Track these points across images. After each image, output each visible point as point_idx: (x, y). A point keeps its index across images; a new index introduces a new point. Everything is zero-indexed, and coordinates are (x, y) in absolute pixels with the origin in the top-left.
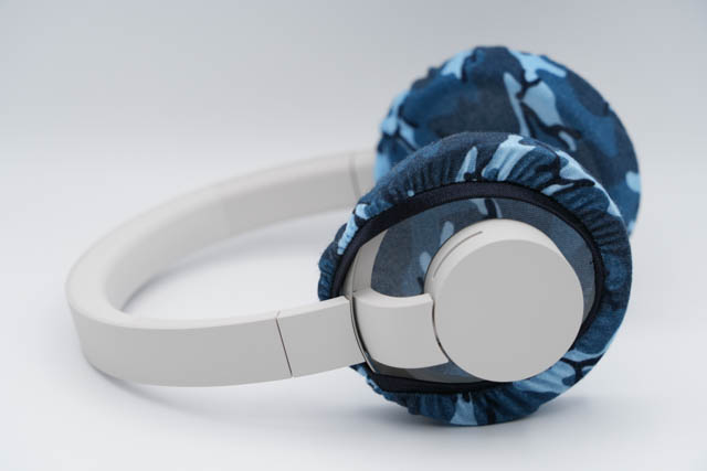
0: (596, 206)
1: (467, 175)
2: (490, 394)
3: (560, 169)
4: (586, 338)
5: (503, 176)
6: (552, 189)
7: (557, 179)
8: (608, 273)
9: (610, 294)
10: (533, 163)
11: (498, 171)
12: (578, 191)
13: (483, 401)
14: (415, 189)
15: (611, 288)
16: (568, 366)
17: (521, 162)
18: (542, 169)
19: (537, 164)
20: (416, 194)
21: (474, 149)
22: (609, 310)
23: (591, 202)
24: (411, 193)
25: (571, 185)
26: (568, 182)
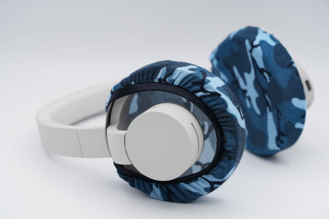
0: (221, 106)
1: (160, 79)
2: (168, 186)
3: (204, 85)
4: (215, 171)
5: (177, 83)
6: (200, 94)
7: (203, 90)
8: (226, 141)
9: (227, 151)
10: (191, 80)
11: (174, 80)
12: (212, 97)
13: (165, 189)
14: (135, 81)
15: (227, 148)
16: (207, 182)
17: (185, 78)
18: (196, 83)
19: (193, 81)
20: (135, 84)
21: (165, 68)
22: (226, 159)
23: (218, 104)
24: (133, 83)
25: (209, 94)
26: (207, 92)
